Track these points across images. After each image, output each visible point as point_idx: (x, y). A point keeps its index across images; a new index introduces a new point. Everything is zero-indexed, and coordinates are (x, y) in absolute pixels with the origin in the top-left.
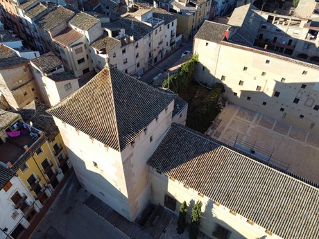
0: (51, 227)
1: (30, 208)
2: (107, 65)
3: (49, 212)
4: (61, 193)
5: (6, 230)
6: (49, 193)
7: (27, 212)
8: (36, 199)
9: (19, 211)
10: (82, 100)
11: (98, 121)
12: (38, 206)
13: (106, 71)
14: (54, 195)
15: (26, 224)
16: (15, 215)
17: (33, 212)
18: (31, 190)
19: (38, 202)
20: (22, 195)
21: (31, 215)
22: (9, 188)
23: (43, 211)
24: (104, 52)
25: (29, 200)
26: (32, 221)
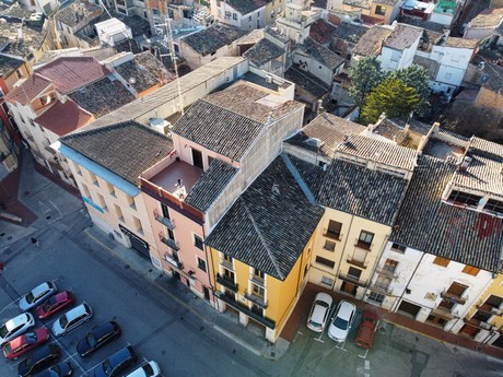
0: (428, 356)
1: (447, 315)
3: (451, 346)
4: (489, 358)
5: (408, 291)
6: (482, 336)
7: (440, 312)
8: (465, 320)
9: (439, 300)
12: (454, 327)
14: (482, 348)
15: (422, 317)
16: (431, 296)
17: (443, 322)
18: (477, 307)
19: (460, 324)
20: (464, 296)
21: (437, 320)
22: (469, 273)
23: (449, 337)
25: (459, 310)
26: (430, 324)
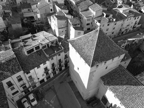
0: (53, 86)
1: (49, 75)
2: (99, 28)
3: (55, 79)
4: (61, 74)
5: (39, 79)
6: (57, 72)
7: (47, 76)
8: (52, 73)
9: (45, 74)
10: (82, 40)
11: (86, 50)
12: (52, 76)
13: (97, 30)
14: (59, 74)
15: (46, 80)
16: (43, 75)
17: (49, 77)
18: (52, 68)
19: (52, 74)
20: (48, 69)
21: (48, 78)
22: (45, 64)
23: (53, 78)
24: (99, 21)
25: (50, 72)
26: (48, 80)
